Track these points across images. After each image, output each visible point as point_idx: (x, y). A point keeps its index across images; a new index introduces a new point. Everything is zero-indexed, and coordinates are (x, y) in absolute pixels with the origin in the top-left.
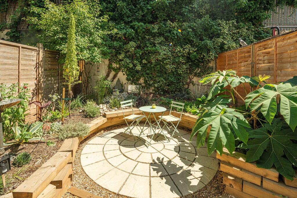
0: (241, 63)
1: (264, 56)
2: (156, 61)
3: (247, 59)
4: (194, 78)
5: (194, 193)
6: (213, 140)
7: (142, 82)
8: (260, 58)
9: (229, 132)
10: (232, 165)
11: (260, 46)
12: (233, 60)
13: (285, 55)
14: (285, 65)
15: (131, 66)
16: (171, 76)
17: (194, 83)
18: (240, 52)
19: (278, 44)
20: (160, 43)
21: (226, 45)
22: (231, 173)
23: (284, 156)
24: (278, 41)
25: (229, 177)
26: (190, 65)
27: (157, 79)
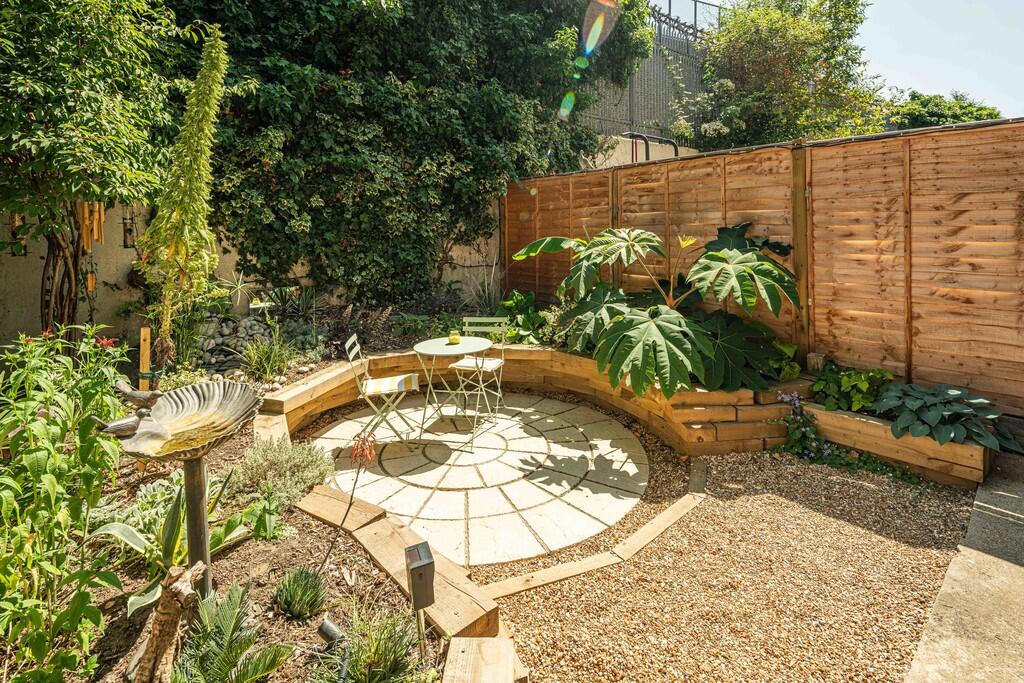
0: (581, 207)
1: (641, 196)
2: (358, 199)
3: (598, 200)
4: (454, 248)
5: (649, 482)
6: (668, 369)
7: (299, 275)
8: (632, 199)
9: (688, 346)
10: (691, 406)
11: (631, 175)
12: (556, 199)
13: (687, 197)
14: (686, 215)
15: (269, 217)
16: (403, 246)
17: (455, 262)
18: (576, 183)
19: (670, 174)
20: (368, 144)
21: (529, 159)
22: (693, 419)
23: (747, 365)
24: (672, 170)
25: (694, 427)
26: (450, 210)
27: (360, 260)
